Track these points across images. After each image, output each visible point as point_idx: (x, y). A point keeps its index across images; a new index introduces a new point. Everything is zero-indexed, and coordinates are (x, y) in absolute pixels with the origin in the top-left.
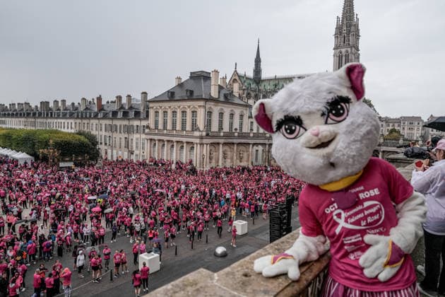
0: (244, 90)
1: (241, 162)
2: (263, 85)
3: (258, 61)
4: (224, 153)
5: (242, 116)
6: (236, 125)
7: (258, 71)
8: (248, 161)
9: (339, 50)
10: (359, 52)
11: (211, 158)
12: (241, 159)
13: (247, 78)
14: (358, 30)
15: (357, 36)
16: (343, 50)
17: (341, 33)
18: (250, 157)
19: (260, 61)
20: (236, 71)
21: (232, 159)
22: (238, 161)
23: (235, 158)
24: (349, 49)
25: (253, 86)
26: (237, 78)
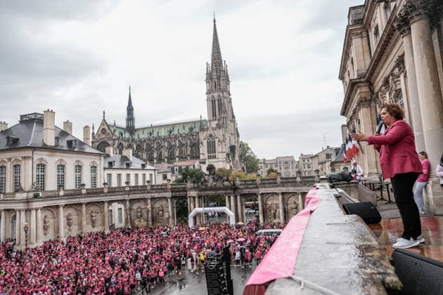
0: (114, 140)
1: (93, 227)
2: (136, 134)
3: (130, 109)
4: (68, 219)
7: (130, 118)
8: (103, 224)
9: (211, 95)
10: (231, 97)
11: (45, 228)
12: (93, 223)
13: (117, 127)
14: (227, 76)
15: (227, 81)
16: (216, 95)
17: (211, 79)
18: (106, 219)
19: (132, 109)
20: (104, 120)
21: (80, 225)
22: (90, 226)
23: (84, 223)
24: (221, 94)
26: (106, 128)
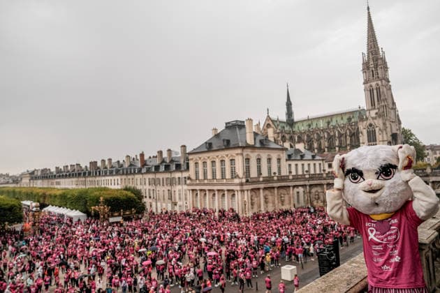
0: (278, 133)
1: (283, 205)
2: (296, 126)
3: (289, 104)
4: (266, 198)
5: (279, 160)
6: (275, 169)
7: (290, 113)
8: (290, 203)
9: (369, 85)
10: (390, 84)
11: (252, 204)
12: (283, 202)
13: (280, 122)
14: (385, 63)
15: (385, 68)
16: (374, 84)
17: (368, 68)
18: (292, 200)
19: (291, 104)
20: (268, 116)
21: (274, 203)
22: (280, 204)
23: (276, 202)
24: (379, 83)
25: (287, 128)
26: (271, 123)
